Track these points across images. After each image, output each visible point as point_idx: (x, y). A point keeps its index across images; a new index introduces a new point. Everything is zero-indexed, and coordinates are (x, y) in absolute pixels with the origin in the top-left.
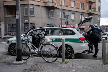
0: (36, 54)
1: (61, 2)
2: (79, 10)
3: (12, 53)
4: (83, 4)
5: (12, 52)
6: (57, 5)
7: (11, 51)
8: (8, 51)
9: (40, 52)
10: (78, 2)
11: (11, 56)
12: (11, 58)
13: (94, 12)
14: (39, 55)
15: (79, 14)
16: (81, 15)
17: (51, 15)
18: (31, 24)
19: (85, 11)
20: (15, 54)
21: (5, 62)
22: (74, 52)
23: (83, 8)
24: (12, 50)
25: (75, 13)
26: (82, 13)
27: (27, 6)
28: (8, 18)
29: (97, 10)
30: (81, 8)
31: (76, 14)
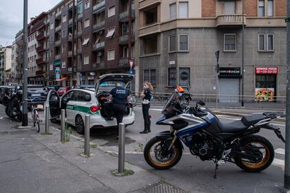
1: (260, 9)
6: (244, 21)
18: (180, 68)
27: (173, 33)
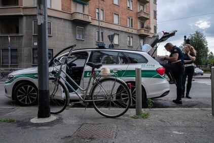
0: (81, 102)
1: (97, 14)
2: (125, 30)
3: (20, 100)
4: (132, 20)
5: (20, 98)
6: (90, 19)
7: (18, 96)
8: (11, 96)
9: (91, 96)
10: (125, 17)
11: (21, 108)
12: (21, 112)
13: (148, 34)
14: (88, 103)
15: (127, 35)
16: (128, 38)
17: (81, 36)
19: (135, 32)
20: (26, 103)
21: (11, 121)
22: (147, 95)
23: (132, 26)
24: (20, 94)
25: (119, 33)
26: (130, 35)
28: (3, 38)
29: (152, 31)
30: (128, 25)
31: (122, 35)
